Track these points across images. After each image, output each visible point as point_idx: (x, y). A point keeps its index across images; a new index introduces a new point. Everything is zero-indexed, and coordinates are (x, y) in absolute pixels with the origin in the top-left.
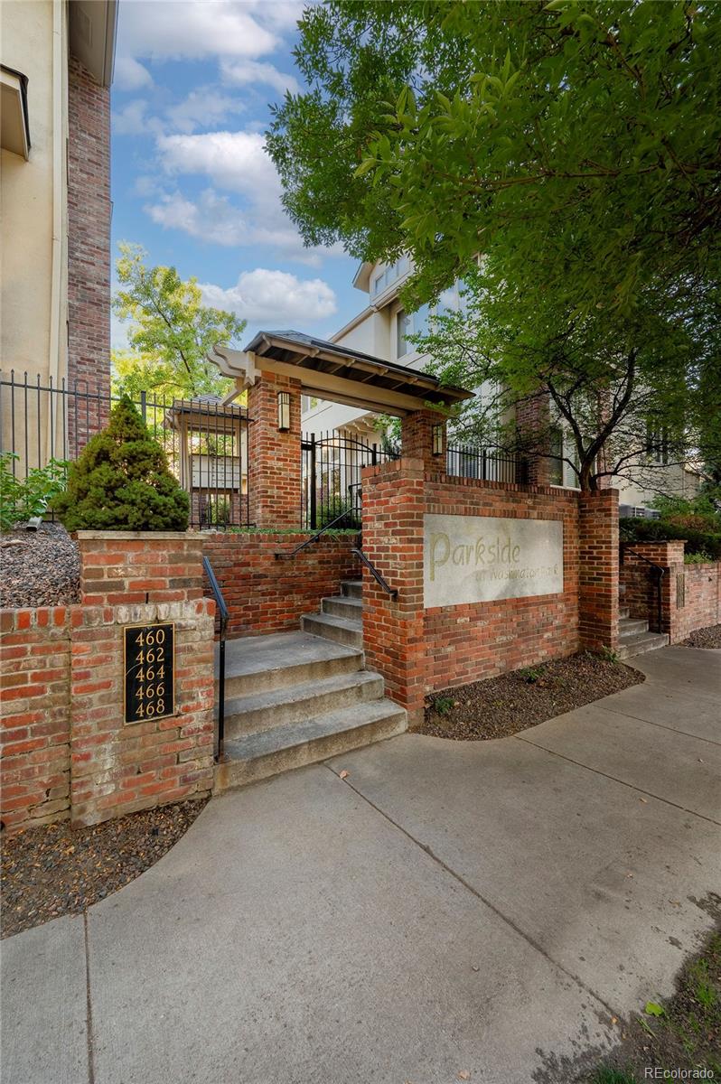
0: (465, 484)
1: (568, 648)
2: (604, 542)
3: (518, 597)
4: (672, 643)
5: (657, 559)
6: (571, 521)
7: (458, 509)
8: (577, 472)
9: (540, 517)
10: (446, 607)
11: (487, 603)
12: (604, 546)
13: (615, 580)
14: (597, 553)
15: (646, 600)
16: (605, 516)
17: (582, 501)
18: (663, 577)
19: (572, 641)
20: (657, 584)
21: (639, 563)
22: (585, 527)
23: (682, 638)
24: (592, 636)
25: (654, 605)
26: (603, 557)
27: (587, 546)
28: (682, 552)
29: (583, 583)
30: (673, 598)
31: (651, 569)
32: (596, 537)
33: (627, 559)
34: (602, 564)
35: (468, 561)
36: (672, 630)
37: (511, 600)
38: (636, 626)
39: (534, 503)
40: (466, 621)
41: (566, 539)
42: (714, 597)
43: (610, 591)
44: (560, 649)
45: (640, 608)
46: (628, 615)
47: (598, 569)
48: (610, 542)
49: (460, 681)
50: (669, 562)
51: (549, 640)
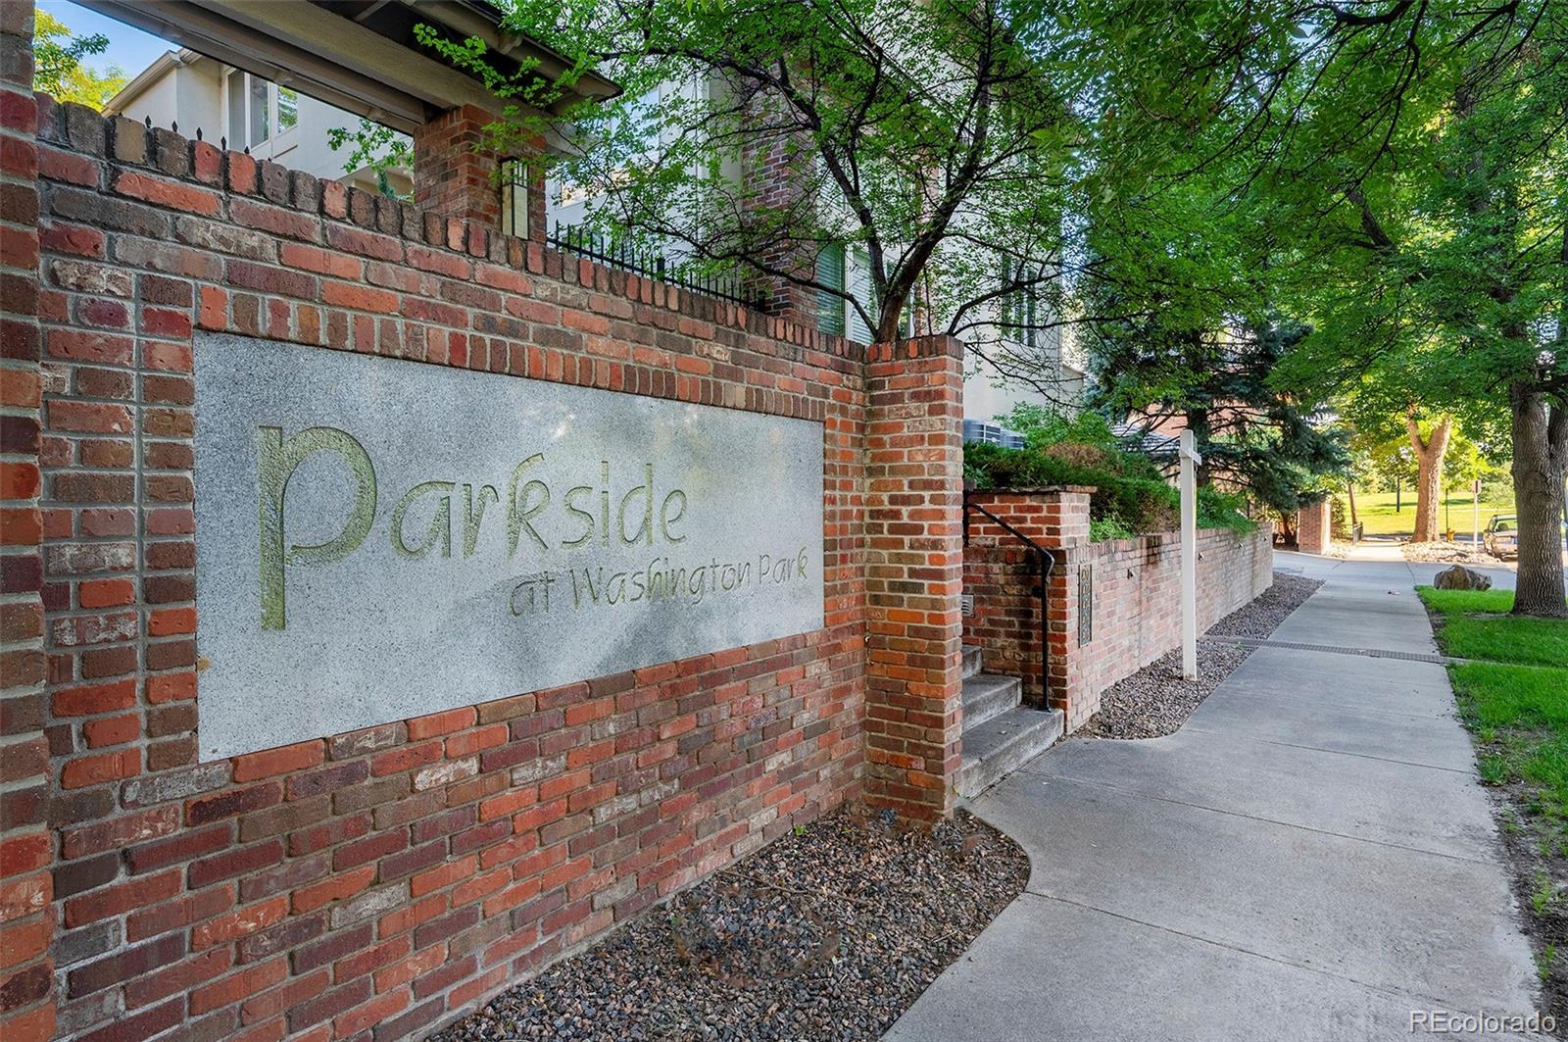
0: (455, 242)
1: (837, 783)
2: (928, 485)
3: (680, 656)
4: (1070, 731)
5: (1040, 531)
6: (845, 427)
7: (414, 338)
8: (870, 325)
9: (756, 405)
10: (354, 736)
11: (558, 693)
12: (927, 494)
13: (954, 585)
14: (911, 516)
15: (1016, 629)
16: (931, 413)
17: (874, 372)
18: (1052, 574)
19: (849, 763)
20: (1040, 592)
21: (1003, 542)
22: (879, 443)
23: (1087, 715)
24: (897, 745)
25: (1034, 642)
26: (926, 524)
27: (885, 497)
28: (1086, 514)
29: (876, 600)
30: (1072, 624)
31: (1028, 555)
32: (907, 471)
33: (978, 533)
34: (922, 546)
35: (470, 547)
36: (1069, 700)
37: (654, 675)
38: (996, 696)
39: (736, 358)
40: (461, 774)
41: (832, 474)
42: (1135, 612)
43: (941, 619)
44: (814, 793)
45: (1003, 648)
46: (978, 667)
47: (911, 559)
48: (941, 485)
49: (439, 1008)
50: (1063, 538)
51: (784, 775)
